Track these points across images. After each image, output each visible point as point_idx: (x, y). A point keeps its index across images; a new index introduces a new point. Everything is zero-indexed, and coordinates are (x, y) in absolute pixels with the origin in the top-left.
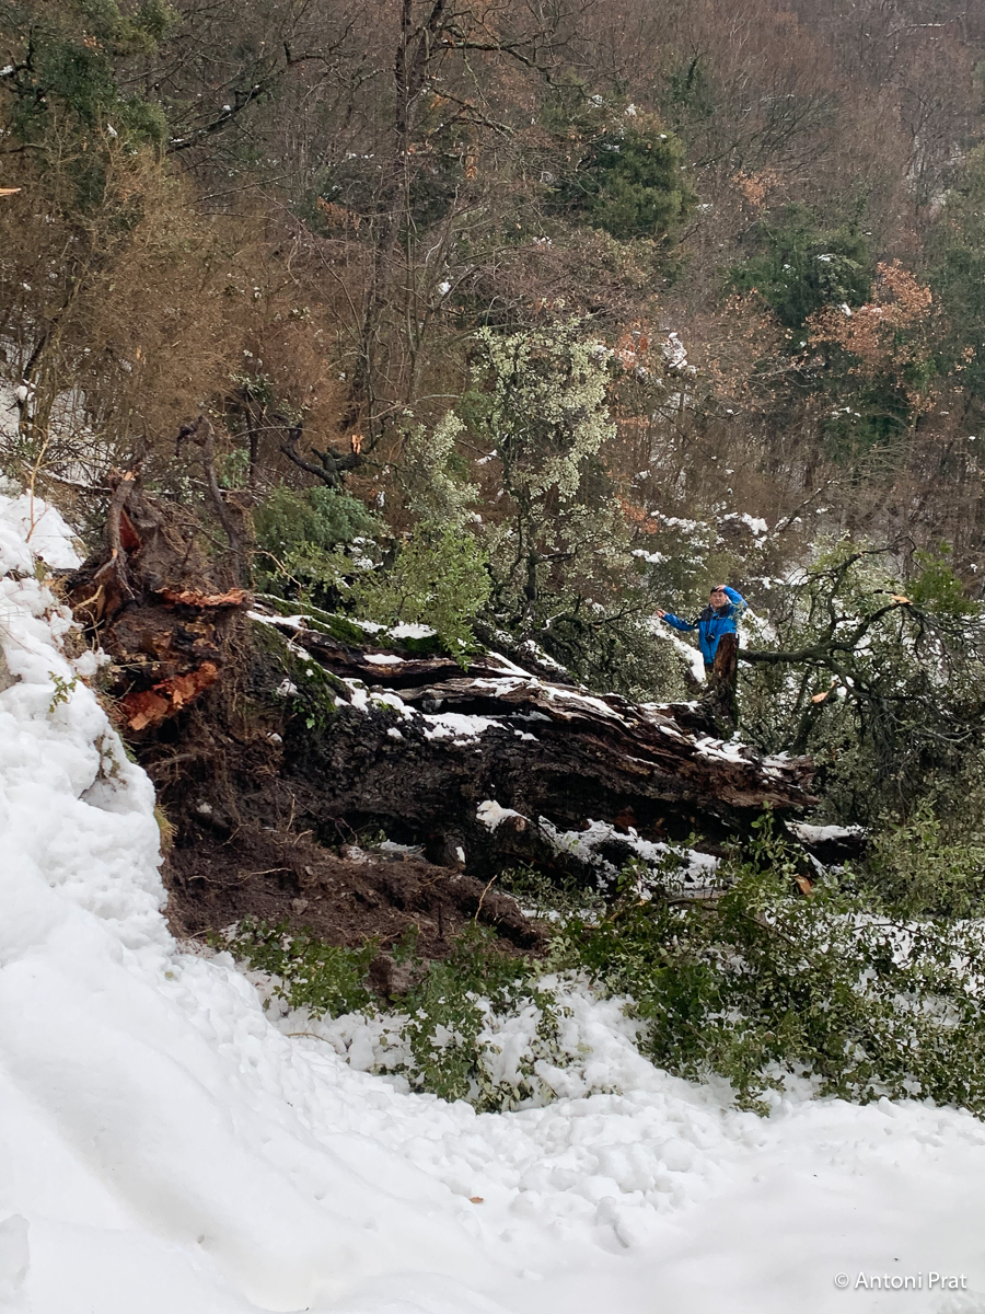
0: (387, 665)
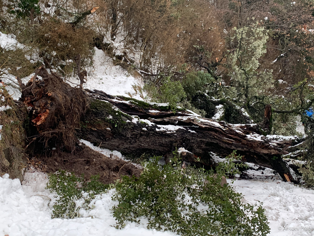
0: (155, 113)
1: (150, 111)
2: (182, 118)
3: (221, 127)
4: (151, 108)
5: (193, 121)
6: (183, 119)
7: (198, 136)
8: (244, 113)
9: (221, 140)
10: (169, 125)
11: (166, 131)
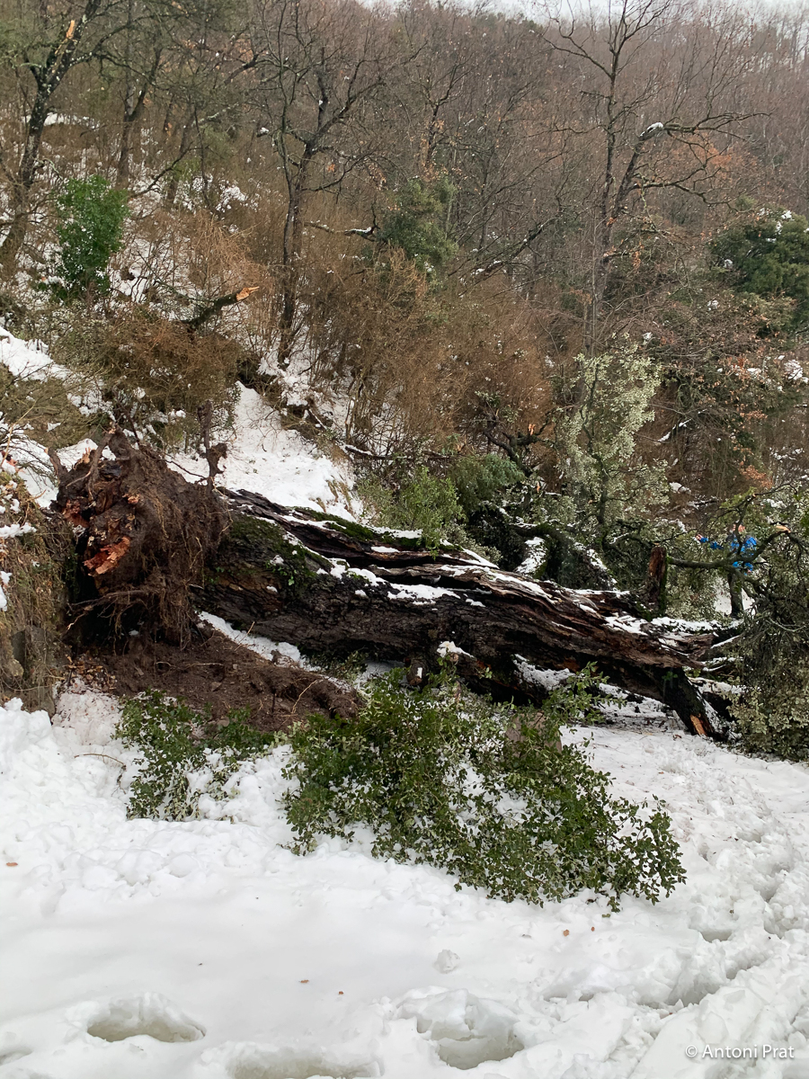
0: (385, 553)
1: (373, 548)
2: (452, 570)
3: (546, 595)
4: (376, 542)
5: (479, 578)
6: (453, 573)
7: (488, 614)
8: (594, 560)
9: (541, 626)
10: (421, 586)
11: (411, 601)
